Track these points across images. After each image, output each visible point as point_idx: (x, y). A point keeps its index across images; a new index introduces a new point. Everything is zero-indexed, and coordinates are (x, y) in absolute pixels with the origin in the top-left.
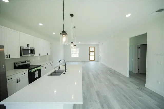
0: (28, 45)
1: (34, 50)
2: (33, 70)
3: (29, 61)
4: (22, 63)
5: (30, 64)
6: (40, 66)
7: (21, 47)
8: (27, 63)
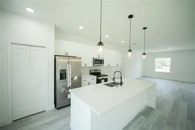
0: (99, 56)
1: (103, 60)
2: (100, 78)
3: (100, 70)
4: (95, 70)
5: (100, 73)
6: (107, 75)
7: (93, 58)
8: (98, 71)
